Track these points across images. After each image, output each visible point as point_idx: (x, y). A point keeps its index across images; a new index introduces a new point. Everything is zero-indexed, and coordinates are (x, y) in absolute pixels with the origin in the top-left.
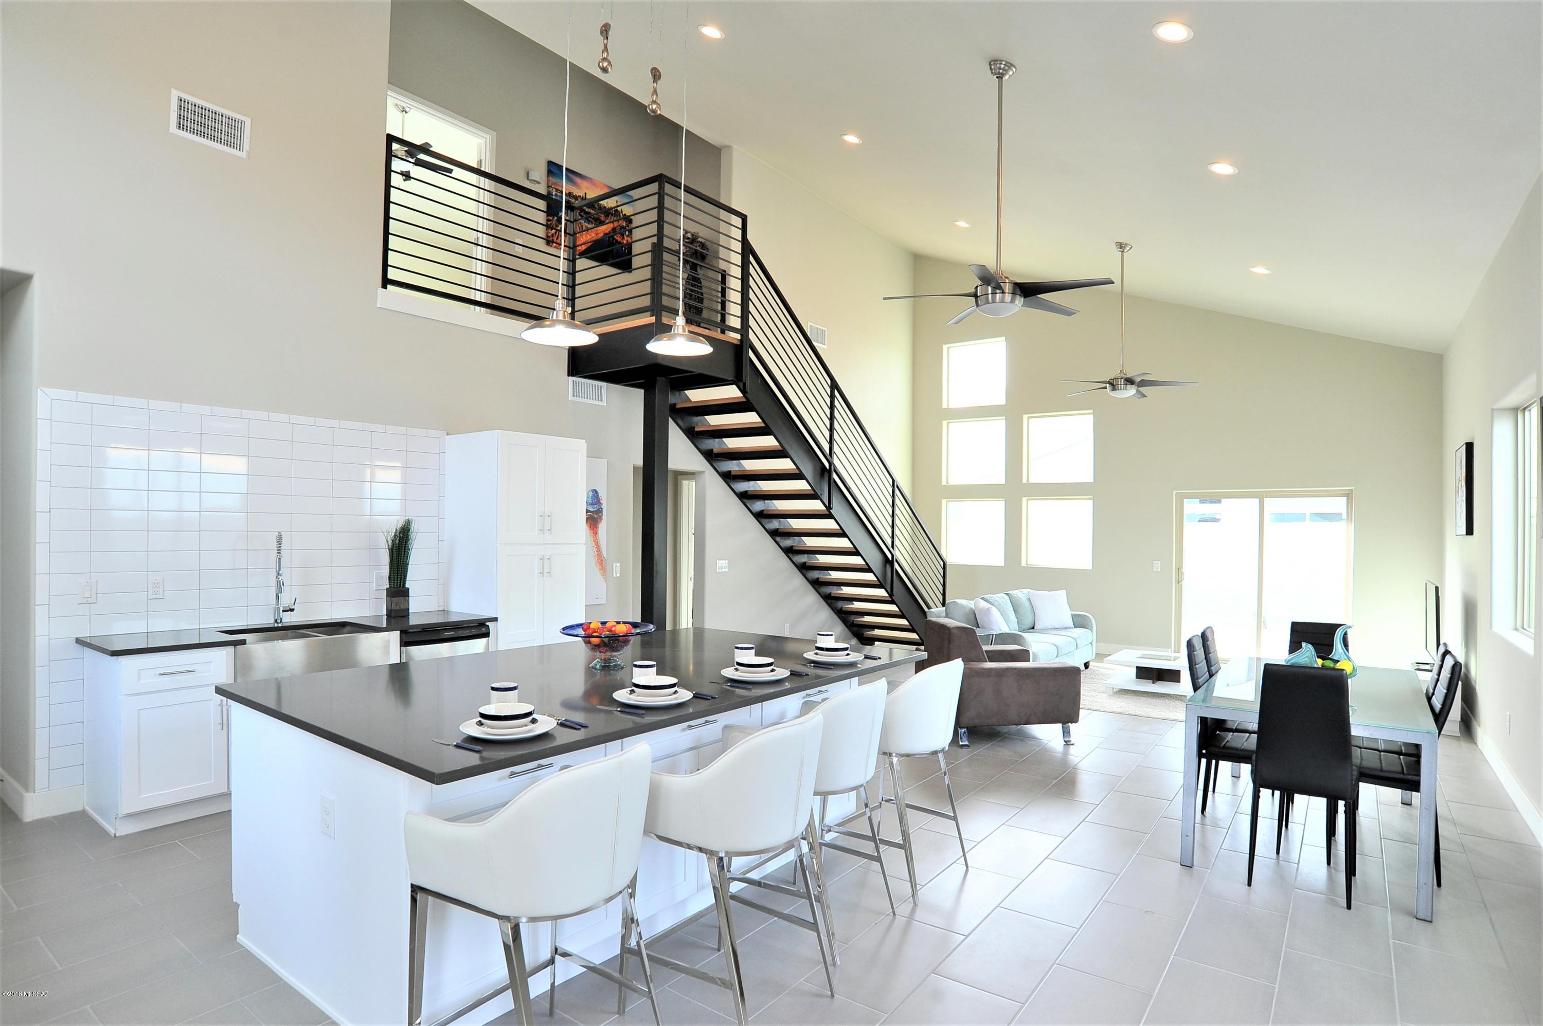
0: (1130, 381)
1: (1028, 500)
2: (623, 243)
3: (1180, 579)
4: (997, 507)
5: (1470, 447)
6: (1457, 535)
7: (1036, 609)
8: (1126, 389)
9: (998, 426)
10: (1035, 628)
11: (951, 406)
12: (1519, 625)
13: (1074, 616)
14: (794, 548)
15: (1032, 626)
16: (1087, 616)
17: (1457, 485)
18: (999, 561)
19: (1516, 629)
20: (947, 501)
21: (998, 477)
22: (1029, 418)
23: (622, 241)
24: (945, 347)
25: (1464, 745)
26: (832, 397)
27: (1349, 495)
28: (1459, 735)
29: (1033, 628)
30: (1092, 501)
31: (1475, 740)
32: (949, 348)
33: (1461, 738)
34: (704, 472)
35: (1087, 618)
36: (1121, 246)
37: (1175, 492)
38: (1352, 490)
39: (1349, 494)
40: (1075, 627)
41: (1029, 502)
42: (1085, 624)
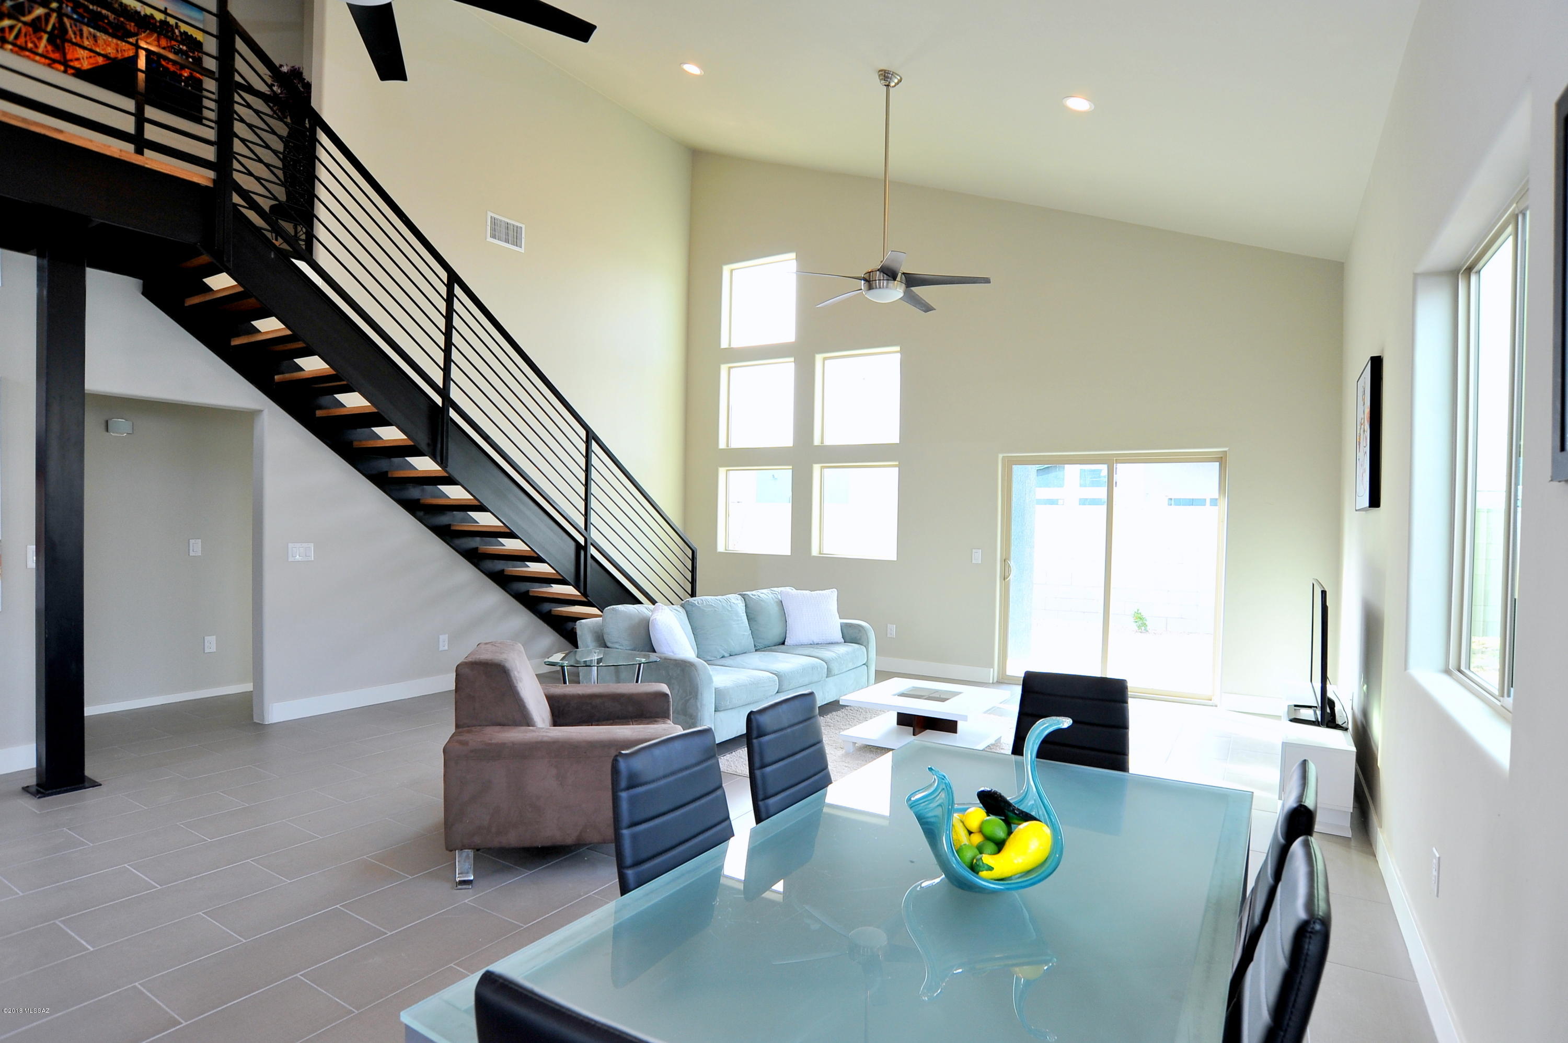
0: (890, 274)
1: (822, 468)
2: (181, 75)
3: (1007, 574)
4: (784, 476)
5: (1377, 364)
6: (1356, 510)
7: (788, 615)
8: (887, 287)
9: (786, 369)
10: (786, 643)
11: (734, 345)
12: (1452, 665)
13: (845, 628)
14: (453, 528)
15: (781, 641)
16: (859, 626)
17: (1358, 432)
18: (786, 550)
19: (1447, 672)
20: (727, 470)
21: (785, 438)
22: (825, 359)
23: (178, 72)
24: (726, 269)
25: (1356, 857)
26: (450, 299)
27: (1221, 460)
28: (1349, 834)
29: (783, 643)
30: (897, 469)
31: (1374, 847)
32: (732, 271)
33: (1353, 843)
34: (261, 411)
35: (861, 629)
36: (885, 76)
37: (1001, 456)
38: (1226, 452)
39: (1222, 457)
40: (845, 642)
41: (826, 471)
42: (858, 638)
